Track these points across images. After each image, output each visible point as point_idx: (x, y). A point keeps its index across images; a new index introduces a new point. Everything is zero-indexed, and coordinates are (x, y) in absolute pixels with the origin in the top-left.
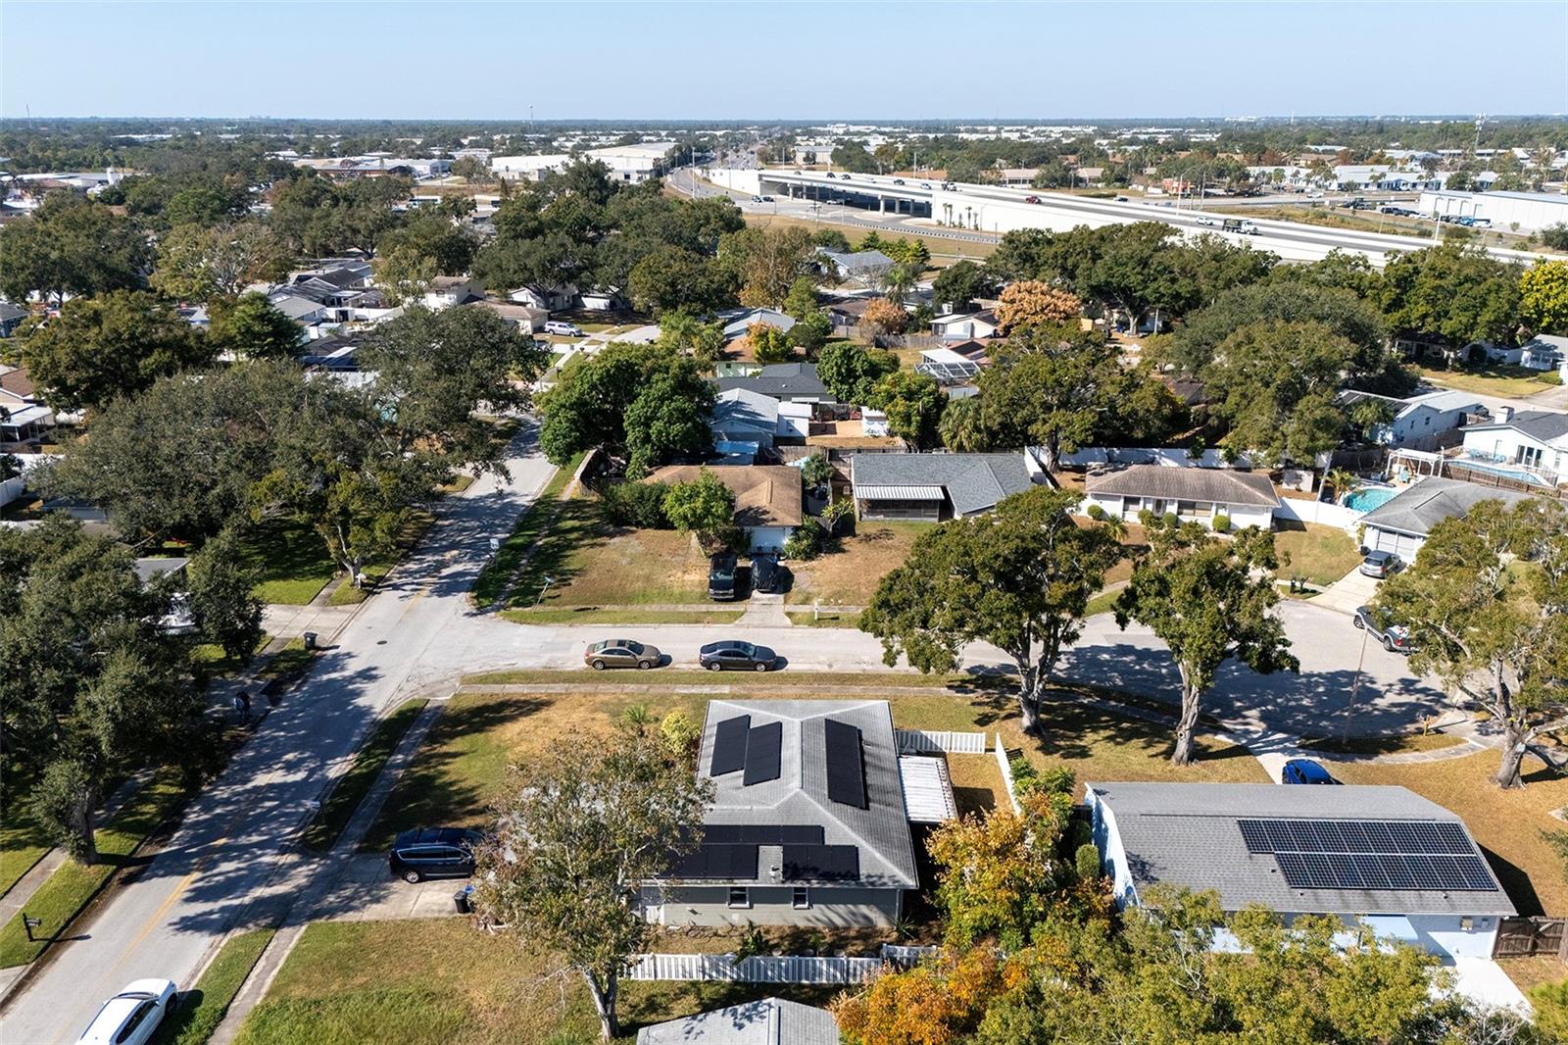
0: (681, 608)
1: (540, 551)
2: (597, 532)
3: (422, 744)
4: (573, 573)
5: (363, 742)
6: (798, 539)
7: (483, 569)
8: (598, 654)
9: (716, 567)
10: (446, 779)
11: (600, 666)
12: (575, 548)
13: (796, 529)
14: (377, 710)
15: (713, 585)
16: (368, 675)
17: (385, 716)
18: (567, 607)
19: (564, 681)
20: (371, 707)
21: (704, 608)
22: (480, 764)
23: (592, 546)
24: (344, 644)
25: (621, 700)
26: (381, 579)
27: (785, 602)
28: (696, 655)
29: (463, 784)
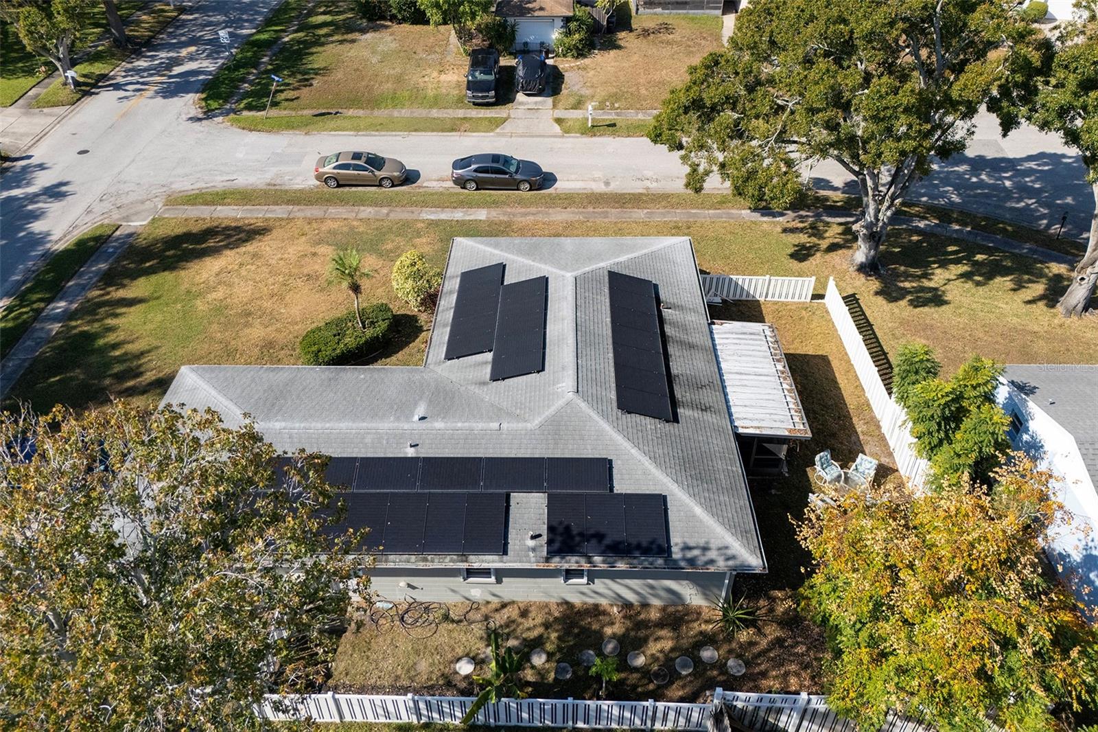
0: (435, 113)
1: (284, 48)
2: (349, 27)
3: (96, 287)
4: (317, 72)
5: (24, 283)
6: (569, 33)
7: (220, 68)
8: (328, 169)
9: (475, 64)
10: (111, 338)
11: (333, 183)
12: (323, 44)
13: (567, 20)
14: (54, 238)
15: (472, 86)
16: (55, 192)
17: (60, 247)
18: (306, 112)
19: (288, 202)
20: (48, 234)
21: (460, 113)
22: (159, 317)
23: (341, 42)
24: (39, 154)
25: (352, 228)
26: (103, 77)
27: (554, 106)
28: (448, 171)
29: (130, 348)
